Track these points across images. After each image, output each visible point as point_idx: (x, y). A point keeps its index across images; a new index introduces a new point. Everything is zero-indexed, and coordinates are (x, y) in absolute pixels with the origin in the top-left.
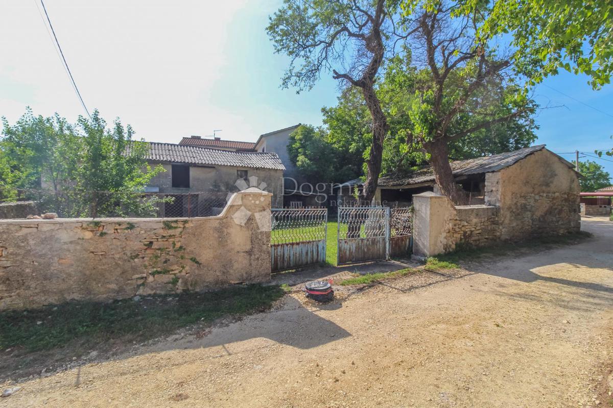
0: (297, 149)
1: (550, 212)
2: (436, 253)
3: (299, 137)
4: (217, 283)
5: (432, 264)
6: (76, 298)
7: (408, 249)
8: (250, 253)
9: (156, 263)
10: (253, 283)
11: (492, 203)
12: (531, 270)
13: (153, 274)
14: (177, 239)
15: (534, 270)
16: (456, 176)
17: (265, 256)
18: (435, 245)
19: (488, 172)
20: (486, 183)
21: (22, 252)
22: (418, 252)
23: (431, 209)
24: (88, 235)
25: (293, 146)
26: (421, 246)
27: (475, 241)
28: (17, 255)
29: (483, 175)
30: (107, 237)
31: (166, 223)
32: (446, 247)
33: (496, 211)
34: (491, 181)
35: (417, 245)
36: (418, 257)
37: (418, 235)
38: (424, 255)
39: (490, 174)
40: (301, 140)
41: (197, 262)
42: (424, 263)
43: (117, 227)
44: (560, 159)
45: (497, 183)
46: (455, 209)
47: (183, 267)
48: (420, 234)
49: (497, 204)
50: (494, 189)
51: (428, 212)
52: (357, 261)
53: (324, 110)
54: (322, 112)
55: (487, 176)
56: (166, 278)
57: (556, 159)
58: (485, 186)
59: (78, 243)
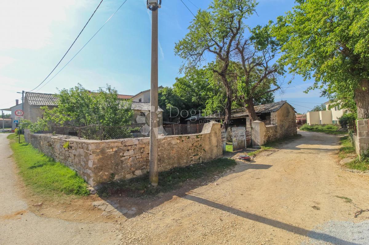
0: (165, 100)
1: (288, 127)
2: (262, 144)
3: (164, 94)
4: (210, 159)
5: (263, 148)
6: (177, 166)
7: (251, 144)
8: (217, 146)
9: (195, 151)
10: (219, 158)
11: (274, 124)
12: (296, 147)
13: (194, 156)
14: (200, 142)
15: (297, 147)
16: (257, 113)
17: (221, 148)
18: (261, 141)
19: (272, 112)
20: (271, 116)
21: (164, 149)
22: (255, 144)
23: (260, 127)
24: (179, 141)
25: (162, 98)
26: (257, 142)
27: (271, 139)
28: (162, 150)
29: (270, 113)
30: (184, 142)
31: (197, 136)
32: (264, 142)
33: (276, 127)
34: (273, 116)
35: (254, 142)
36: (256, 147)
37: (255, 137)
38: (258, 145)
39: (273, 113)
40: (165, 95)
41: (205, 151)
42: (260, 148)
43: (186, 138)
44: (290, 106)
45: (276, 116)
46: (266, 127)
47: (201, 153)
48: (255, 138)
49: (276, 125)
50: (274, 119)
51: (259, 128)
52: (238, 149)
53: (177, 79)
54: (176, 79)
55: (271, 113)
56: (198, 157)
57: (289, 106)
58: (270, 117)
59: (177, 145)
